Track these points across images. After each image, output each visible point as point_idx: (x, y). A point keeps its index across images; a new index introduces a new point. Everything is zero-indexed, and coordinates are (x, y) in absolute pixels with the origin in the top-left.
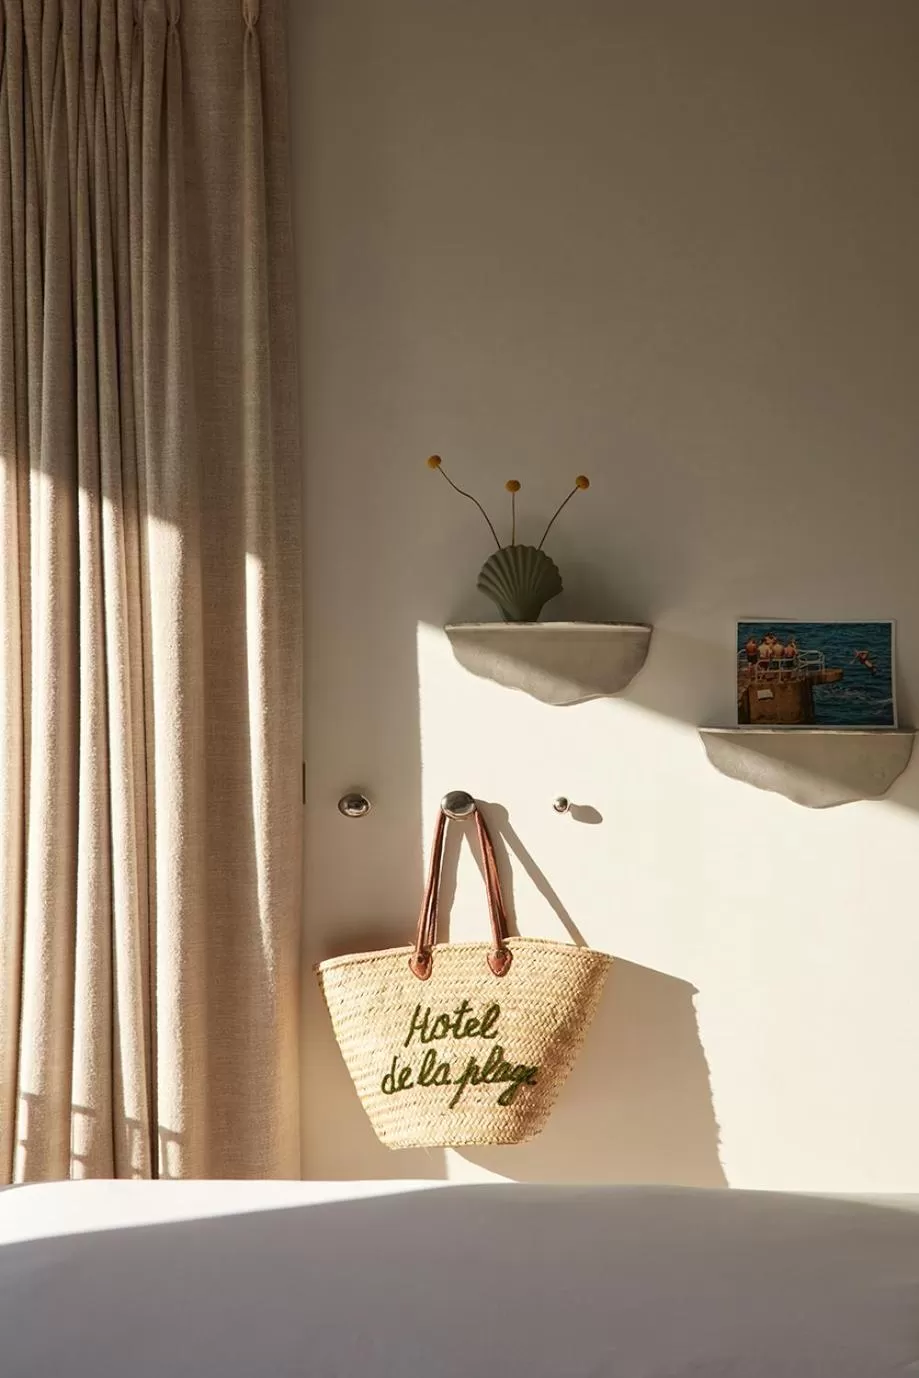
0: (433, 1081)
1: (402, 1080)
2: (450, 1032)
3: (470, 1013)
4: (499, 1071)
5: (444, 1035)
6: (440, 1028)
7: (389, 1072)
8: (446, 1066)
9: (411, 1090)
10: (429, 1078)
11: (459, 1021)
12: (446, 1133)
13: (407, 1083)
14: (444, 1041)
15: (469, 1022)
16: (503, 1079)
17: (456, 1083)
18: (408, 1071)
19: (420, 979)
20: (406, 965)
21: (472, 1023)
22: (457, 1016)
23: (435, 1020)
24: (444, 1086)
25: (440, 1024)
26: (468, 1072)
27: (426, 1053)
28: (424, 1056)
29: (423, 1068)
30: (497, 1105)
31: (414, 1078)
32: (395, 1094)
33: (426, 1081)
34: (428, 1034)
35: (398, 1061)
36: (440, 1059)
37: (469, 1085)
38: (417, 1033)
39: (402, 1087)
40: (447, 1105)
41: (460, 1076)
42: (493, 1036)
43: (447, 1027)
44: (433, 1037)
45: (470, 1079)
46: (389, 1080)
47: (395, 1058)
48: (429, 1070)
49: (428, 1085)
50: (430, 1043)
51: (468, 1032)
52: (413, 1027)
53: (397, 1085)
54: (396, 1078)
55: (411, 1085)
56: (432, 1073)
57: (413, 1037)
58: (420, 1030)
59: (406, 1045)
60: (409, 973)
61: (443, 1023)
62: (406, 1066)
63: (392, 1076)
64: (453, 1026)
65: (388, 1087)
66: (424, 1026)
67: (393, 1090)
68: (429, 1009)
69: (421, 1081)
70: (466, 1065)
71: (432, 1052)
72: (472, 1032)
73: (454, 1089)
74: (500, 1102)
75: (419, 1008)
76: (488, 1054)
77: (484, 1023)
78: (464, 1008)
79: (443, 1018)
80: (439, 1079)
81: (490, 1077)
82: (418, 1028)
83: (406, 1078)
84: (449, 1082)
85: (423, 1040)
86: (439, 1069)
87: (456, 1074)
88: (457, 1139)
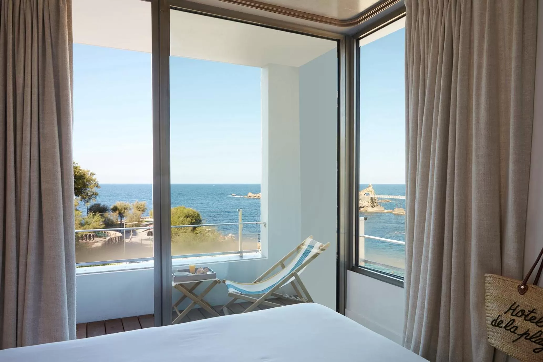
0: (510, 330)
1: (499, 324)
2: (523, 317)
3: (535, 314)
4: (538, 340)
5: (520, 316)
6: (520, 314)
7: (496, 319)
8: (517, 327)
9: (501, 329)
10: (509, 328)
11: (528, 315)
12: (507, 349)
13: (500, 326)
14: (520, 319)
15: (533, 317)
16: (539, 343)
17: (518, 335)
18: (502, 322)
19: (520, 293)
20: (517, 287)
21: (534, 318)
22: (529, 313)
23: (520, 310)
24: (513, 334)
25: (521, 312)
26: (525, 333)
27: (512, 319)
28: (510, 320)
29: (508, 324)
30: (532, 351)
31: (503, 325)
32: (495, 327)
33: (507, 328)
34: (514, 314)
35: (500, 317)
36: (516, 324)
37: (523, 338)
38: (511, 311)
39: (498, 326)
40: (512, 341)
41: (521, 333)
42: (541, 327)
43: (523, 314)
44: (516, 315)
45: (524, 336)
46: (495, 321)
47: (499, 316)
48: (510, 325)
49: (507, 330)
50: (514, 317)
51: (530, 320)
52: (510, 309)
53: (496, 325)
54: (497, 322)
55: (501, 327)
56: (511, 327)
57: (509, 312)
58: (512, 311)
59: (505, 313)
60: (517, 290)
61: (522, 313)
62: (502, 320)
63: (496, 321)
64: (526, 315)
65: (493, 324)
66: (514, 310)
67: (494, 326)
68: (519, 305)
69: (505, 327)
70: (525, 331)
71: (514, 320)
72: (532, 321)
73: (516, 336)
74: (534, 351)
75: (515, 303)
76: (536, 332)
77: (539, 320)
78: (533, 311)
79: (523, 311)
80: (512, 330)
81: (533, 340)
82: (512, 310)
83: (500, 324)
84: (516, 333)
85: (512, 315)
86: (513, 327)
87: (520, 331)
88: (511, 354)
